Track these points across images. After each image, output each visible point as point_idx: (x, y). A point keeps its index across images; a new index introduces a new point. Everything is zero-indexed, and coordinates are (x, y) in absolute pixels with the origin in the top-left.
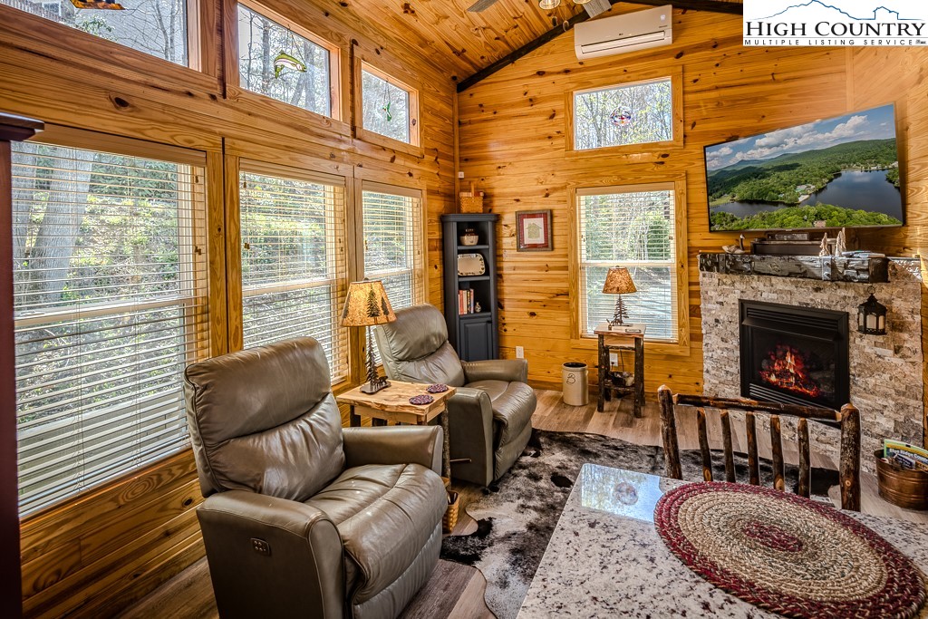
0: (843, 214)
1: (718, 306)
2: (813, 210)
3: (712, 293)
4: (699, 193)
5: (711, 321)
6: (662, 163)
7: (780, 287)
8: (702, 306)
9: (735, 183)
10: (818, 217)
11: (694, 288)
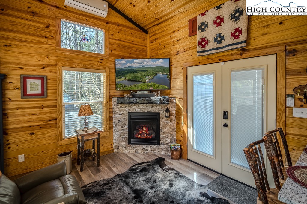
0: (157, 86)
1: (120, 115)
2: (150, 84)
3: (118, 111)
4: (113, 76)
5: (117, 121)
6: (101, 62)
7: (141, 107)
8: (113, 116)
9: (127, 73)
10: (151, 86)
11: (111, 110)
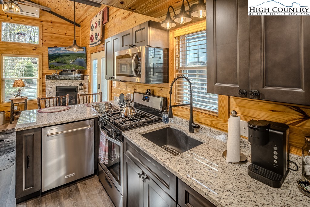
0: (78, 67)
1: (51, 88)
2: (72, 65)
3: (49, 85)
4: (46, 59)
5: (48, 92)
6: (35, 50)
7: (65, 82)
8: (46, 89)
9: (56, 58)
10: (73, 67)
11: (44, 84)
